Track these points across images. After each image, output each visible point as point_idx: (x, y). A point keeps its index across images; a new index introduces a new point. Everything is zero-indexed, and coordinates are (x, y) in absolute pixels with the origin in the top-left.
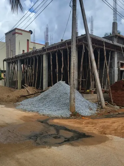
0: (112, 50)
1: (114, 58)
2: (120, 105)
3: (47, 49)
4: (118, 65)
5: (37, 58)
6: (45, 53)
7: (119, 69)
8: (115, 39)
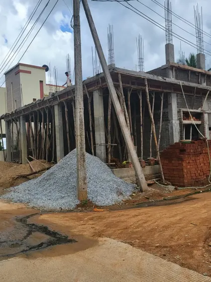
0: (165, 91)
1: (171, 104)
2: (177, 183)
3: (58, 96)
4: (178, 116)
5: (47, 112)
6: (57, 102)
7: (181, 122)
8: (171, 72)
